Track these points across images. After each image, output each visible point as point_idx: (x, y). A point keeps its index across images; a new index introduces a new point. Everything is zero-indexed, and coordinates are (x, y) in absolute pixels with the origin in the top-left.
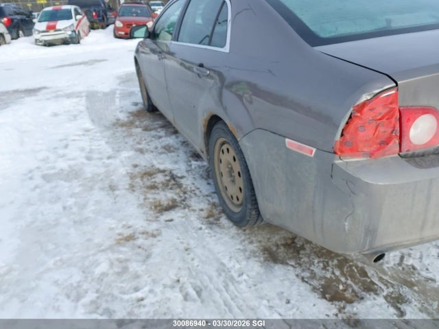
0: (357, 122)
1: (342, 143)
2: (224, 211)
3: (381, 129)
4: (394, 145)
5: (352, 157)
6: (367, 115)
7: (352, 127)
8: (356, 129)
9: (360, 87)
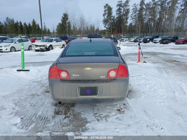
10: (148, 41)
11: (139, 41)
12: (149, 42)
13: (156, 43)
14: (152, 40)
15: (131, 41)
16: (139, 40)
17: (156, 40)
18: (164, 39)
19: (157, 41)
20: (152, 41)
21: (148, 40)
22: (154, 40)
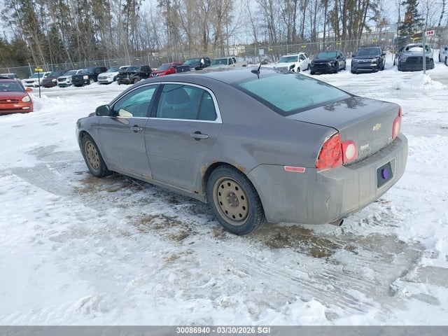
0: (325, 151)
1: (319, 162)
2: (224, 230)
3: (335, 153)
4: (341, 160)
5: (325, 168)
6: (329, 147)
7: (323, 153)
8: (325, 155)
9: (323, 134)
10: (85, 80)
11: (59, 83)
12: (88, 83)
13: (107, 83)
14: (94, 77)
15: (33, 84)
16: (60, 80)
17: (105, 78)
18: (124, 74)
19: (109, 80)
20: (96, 81)
21: (86, 77)
22: (101, 78)
